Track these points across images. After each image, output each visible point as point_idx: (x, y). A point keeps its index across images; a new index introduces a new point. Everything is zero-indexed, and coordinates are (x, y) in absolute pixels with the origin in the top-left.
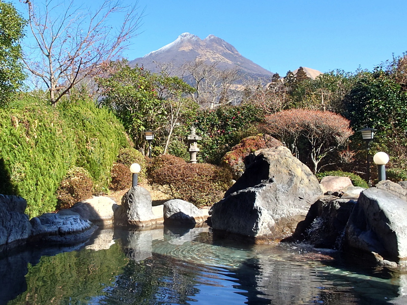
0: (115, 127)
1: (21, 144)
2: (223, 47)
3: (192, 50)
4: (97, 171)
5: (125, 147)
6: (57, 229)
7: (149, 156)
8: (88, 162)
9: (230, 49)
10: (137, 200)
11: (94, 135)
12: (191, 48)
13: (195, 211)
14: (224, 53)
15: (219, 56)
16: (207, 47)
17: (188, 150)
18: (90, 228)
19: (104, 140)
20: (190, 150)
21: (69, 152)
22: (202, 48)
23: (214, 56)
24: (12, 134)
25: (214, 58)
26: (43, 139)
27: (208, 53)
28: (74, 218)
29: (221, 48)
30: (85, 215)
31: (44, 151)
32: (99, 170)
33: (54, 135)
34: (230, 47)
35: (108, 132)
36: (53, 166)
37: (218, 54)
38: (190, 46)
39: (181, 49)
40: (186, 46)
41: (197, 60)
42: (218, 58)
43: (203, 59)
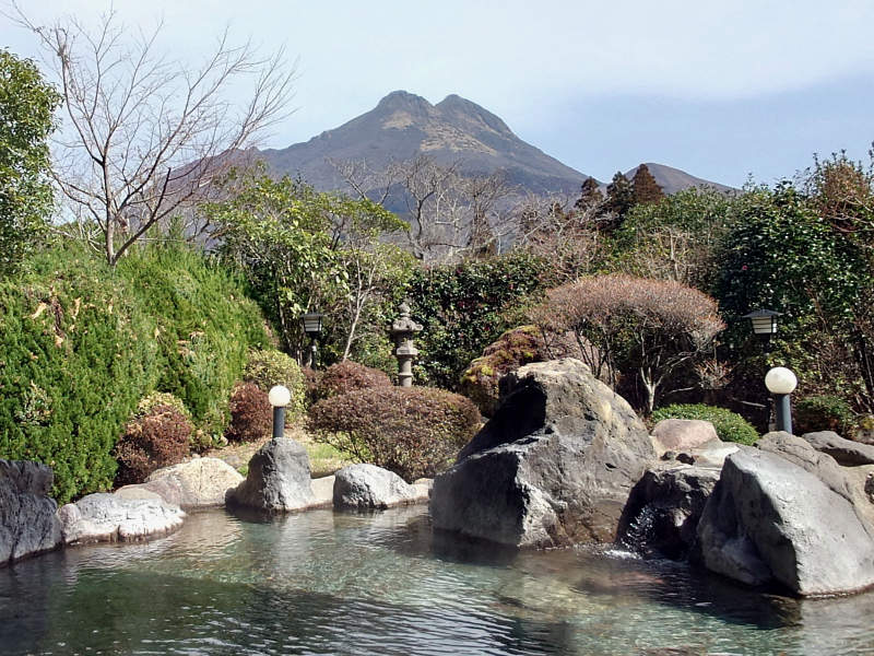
0: (241, 306)
1: (45, 349)
2: (478, 120)
3: (411, 126)
4: (202, 401)
5: (260, 349)
6: (113, 530)
7: (313, 367)
8: (183, 383)
9: (493, 125)
10: (280, 466)
11: (197, 326)
12: (409, 122)
13: (400, 488)
14: (482, 134)
15: (471, 139)
16: (444, 120)
17: (394, 352)
18: (182, 526)
19: (216, 335)
20: (398, 353)
21: (143, 363)
22: (434, 124)
23: (458, 140)
24: (25, 329)
25: (458, 145)
26: (92, 338)
27: (446, 134)
28: (151, 504)
29: (474, 121)
30: (173, 497)
31: (92, 364)
32: (206, 400)
33: (114, 328)
34: (494, 121)
35: (224, 316)
36: (109, 395)
37: (467, 136)
38: (407, 120)
39: (388, 125)
40: (399, 119)
41: (424, 148)
42: (468, 143)
43: (437, 146)
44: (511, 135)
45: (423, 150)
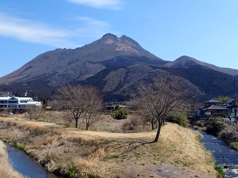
2: (132, 43)
3: (113, 43)
9: (136, 44)
12: (112, 42)
14: (133, 46)
15: (130, 47)
16: (122, 42)
22: (119, 43)
23: (127, 48)
25: (127, 49)
27: (123, 46)
29: (130, 43)
37: (129, 47)
38: (111, 41)
39: (106, 43)
40: (109, 41)
41: (117, 49)
42: (130, 49)
43: (121, 49)
44: (141, 47)
45: (117, 50)
